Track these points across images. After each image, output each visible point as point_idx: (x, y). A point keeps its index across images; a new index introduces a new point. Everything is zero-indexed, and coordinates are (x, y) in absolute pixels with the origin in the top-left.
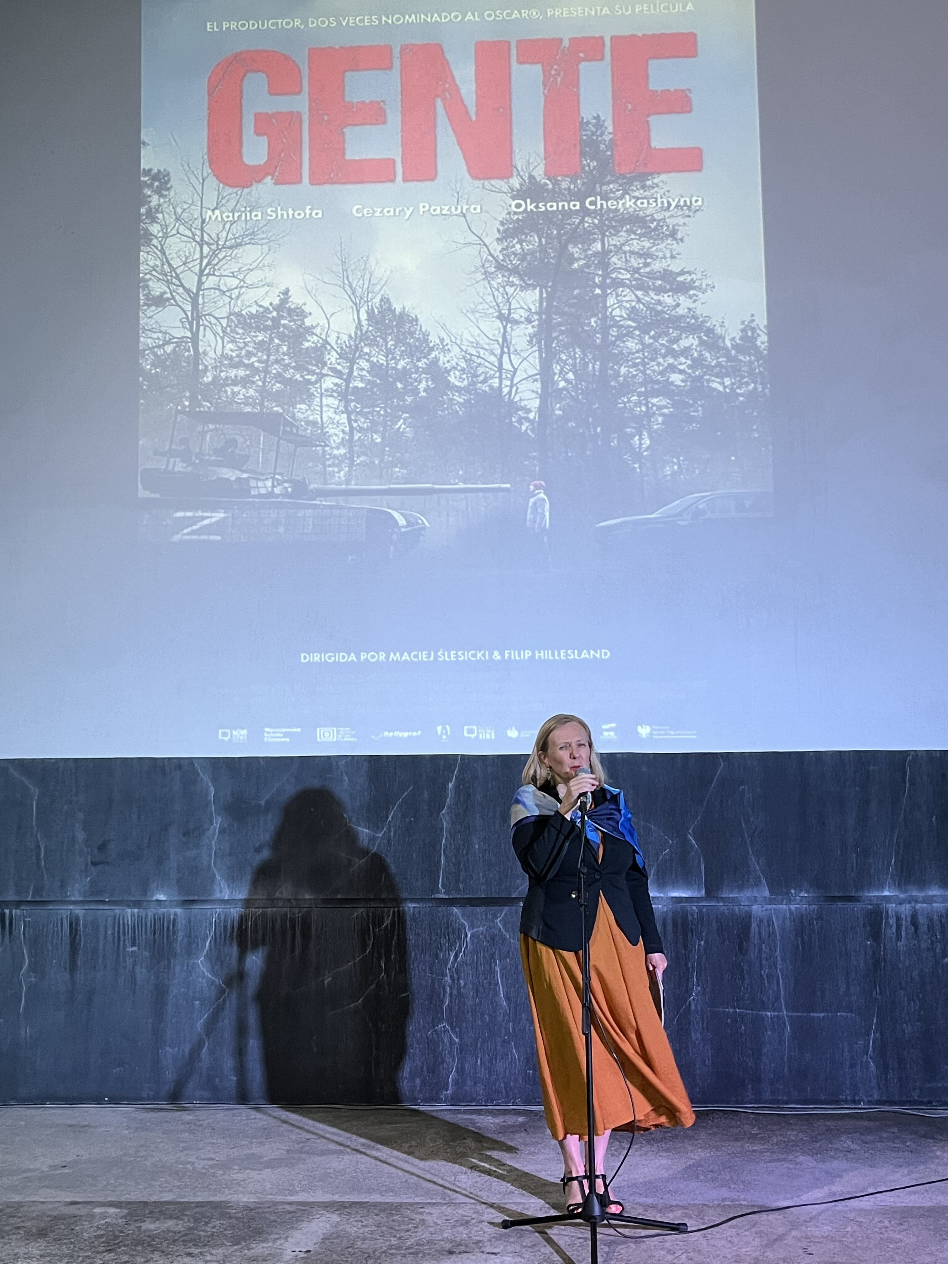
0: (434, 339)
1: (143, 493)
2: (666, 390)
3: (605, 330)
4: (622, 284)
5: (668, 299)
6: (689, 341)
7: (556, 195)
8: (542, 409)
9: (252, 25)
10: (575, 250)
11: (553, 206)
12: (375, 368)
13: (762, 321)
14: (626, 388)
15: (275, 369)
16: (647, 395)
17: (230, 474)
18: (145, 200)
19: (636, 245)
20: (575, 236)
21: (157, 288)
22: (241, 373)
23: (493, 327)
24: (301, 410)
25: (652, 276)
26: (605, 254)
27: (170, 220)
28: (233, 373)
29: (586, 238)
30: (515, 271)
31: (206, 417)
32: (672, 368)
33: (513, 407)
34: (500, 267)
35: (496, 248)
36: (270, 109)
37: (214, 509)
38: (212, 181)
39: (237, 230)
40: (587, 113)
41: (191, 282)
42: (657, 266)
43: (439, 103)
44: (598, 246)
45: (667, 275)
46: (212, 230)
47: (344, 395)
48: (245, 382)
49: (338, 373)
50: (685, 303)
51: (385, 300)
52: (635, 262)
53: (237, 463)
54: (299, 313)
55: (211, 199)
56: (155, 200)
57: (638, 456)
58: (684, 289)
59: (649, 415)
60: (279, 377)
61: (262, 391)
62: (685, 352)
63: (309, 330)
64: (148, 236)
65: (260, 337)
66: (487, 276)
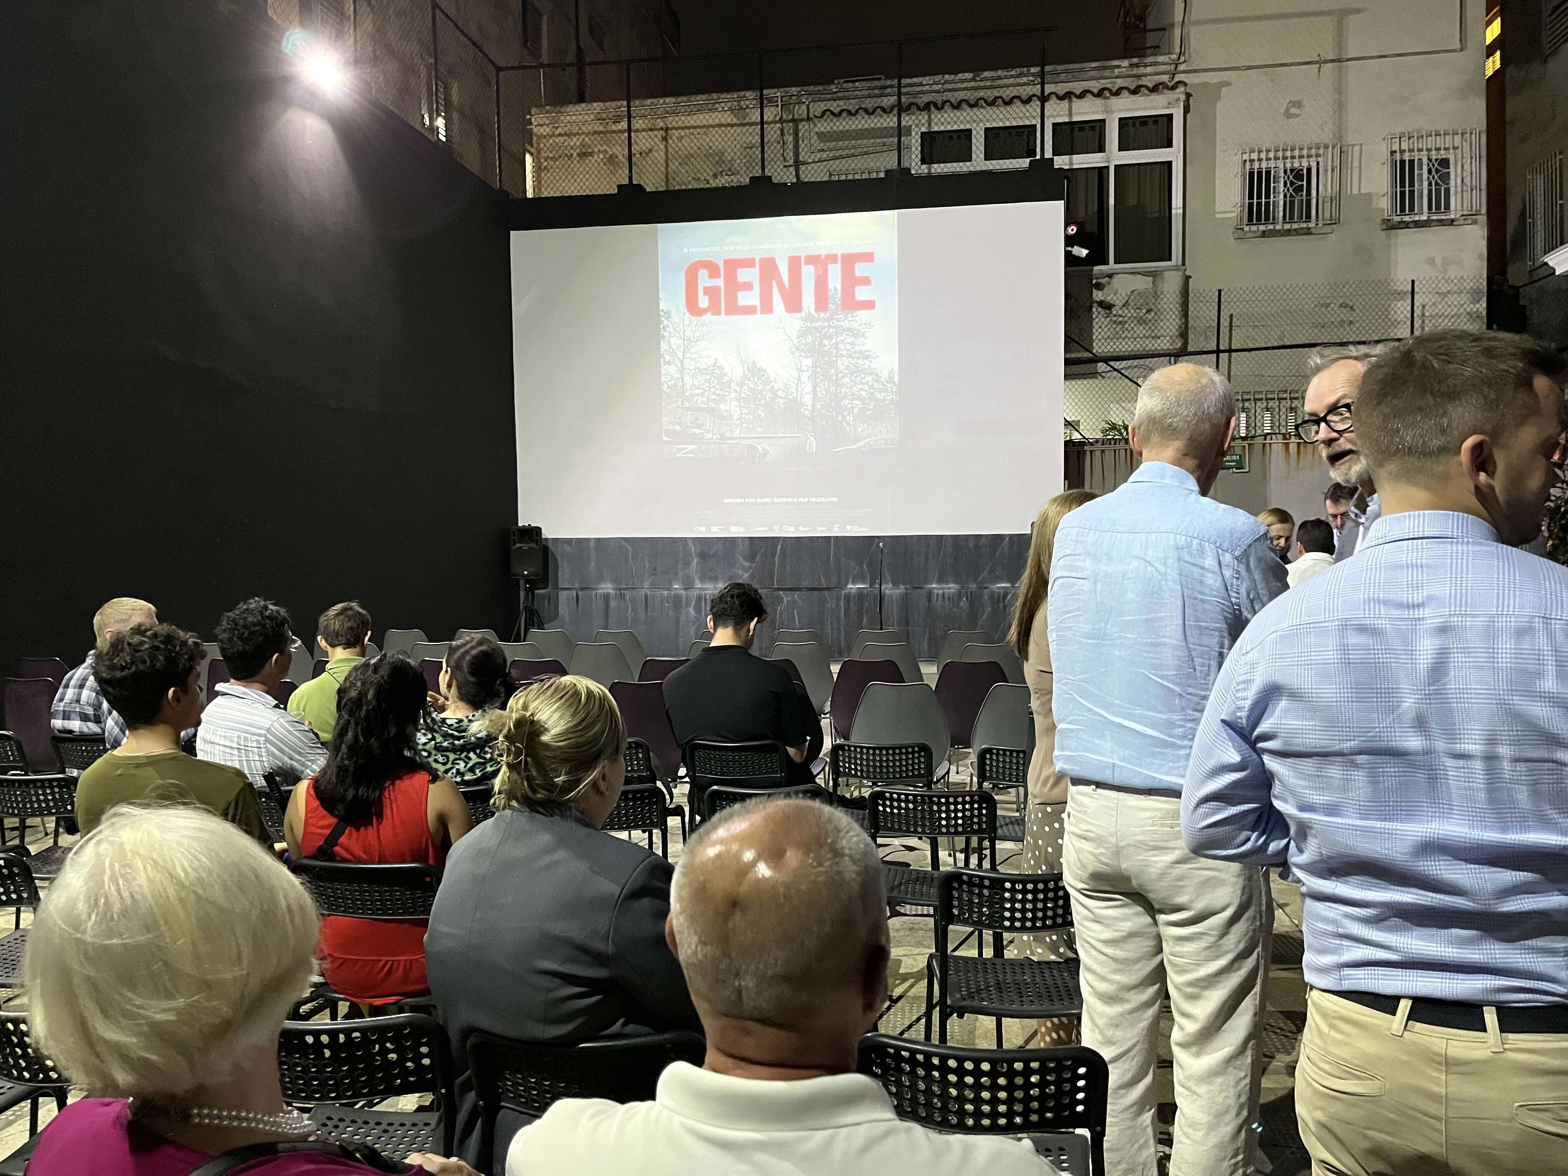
0: (772, 379)
1: (665, 438)
2: (859, 398)
3: (837, 374)
4: (843, 356)
5: (860, 362)
6: (869, 378)
7: (818, 320)
8: (813, 405)
9: (702, 250)
10: (826, 342)
11: (817, 324)
12: (750, 389)
13: (896, 370)
14: (845, 397)
15: (713, 390)
16: (852, 400)
17: (697, 431)
18: (661, 322)
19: (849, 340)
20: (825, 337)
21: (668, 358)
22: (700, 391)
23: (795, 373)
24: (722, 406)
25: (855, 352)
26: (837, 344)
27: (672, 330)
28: (697, 392)
29: (830, 337)
30: (803, 350)
31: (688, 409)
32: (862, 389)
33: (802, 404)
34: (797, 349)
35: (796, 341)
36: (708, 285)
37: (691, 444)
38: (687, 315)
39: (697, 334)
40: (831, 285)
41: (680, 355)
42: (857, 348)
43: (774, 282)
44: (834, 341)
45: (861, 352)
46: (688, 334)
47: (738, 400)
48: (701, 395)
49: (736, 391)
50: (867, 363)
51: (754, 363)
52: (849, 347)
53: (700, 427)
54: (721, 368)
55: (687, 322)
56: (666, 322)
57: (849, 424)
58: (867, 357)
59: (853, 408)
60: (714, 393)
61: (708, 399)
62: (867, 383)
63: (725, 375)
64: (663, 337)
65: (708, 377)
66: (793, 353)
